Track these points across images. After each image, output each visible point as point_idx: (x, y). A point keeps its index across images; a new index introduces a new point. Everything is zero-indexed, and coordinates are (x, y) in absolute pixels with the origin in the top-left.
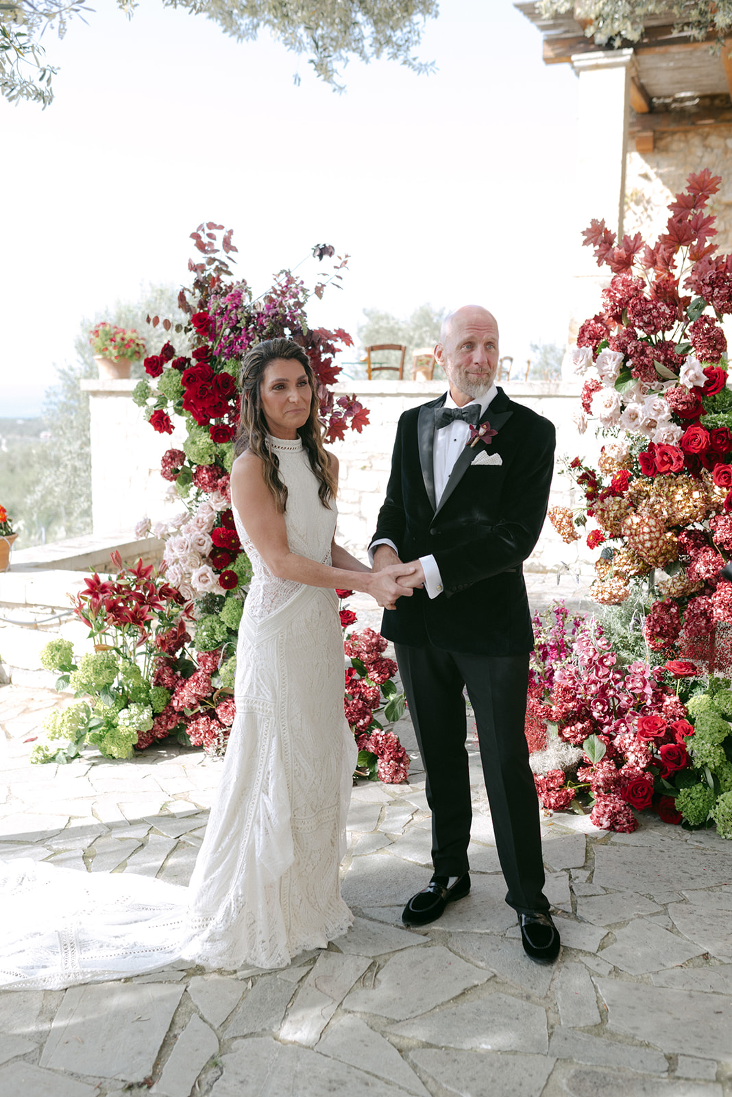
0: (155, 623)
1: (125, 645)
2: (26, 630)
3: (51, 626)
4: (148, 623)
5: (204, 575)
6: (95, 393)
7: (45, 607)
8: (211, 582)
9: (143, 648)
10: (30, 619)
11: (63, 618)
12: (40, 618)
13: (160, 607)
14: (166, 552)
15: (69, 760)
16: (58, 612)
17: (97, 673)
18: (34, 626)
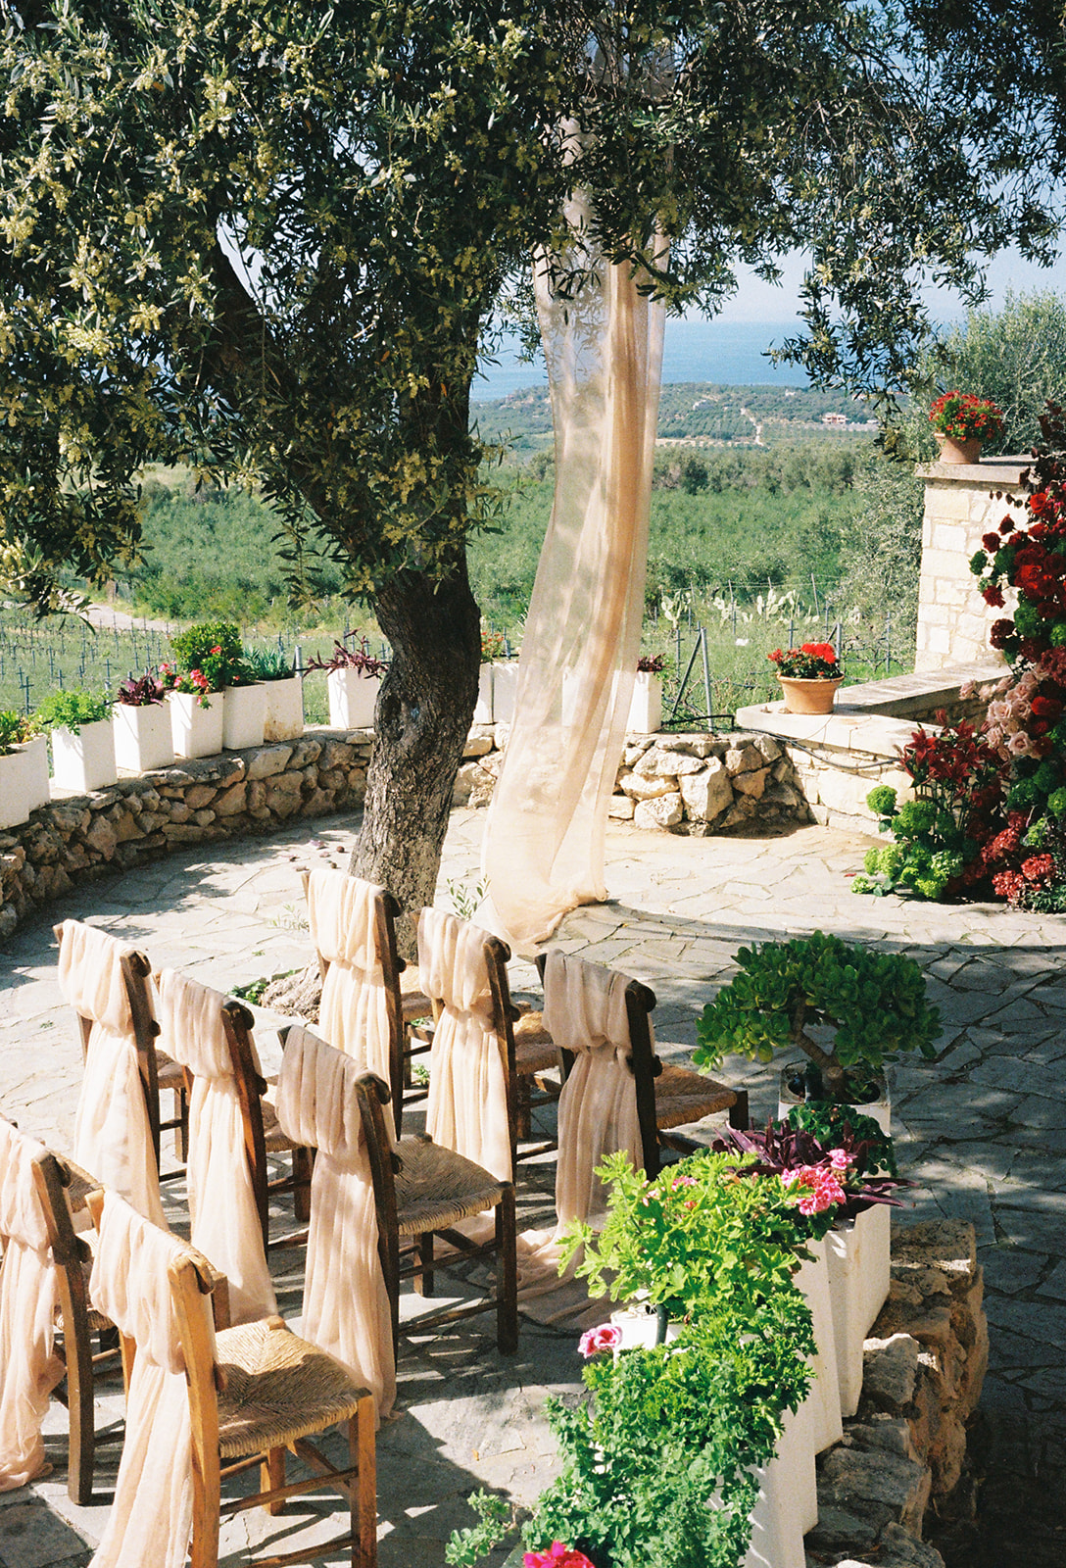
0: (972, 781)
1: (943, 797)
2: (846, 776)
3: (873, 773)
4: (966, 780)
5: (1020, 740)
6: (932, 482)
7: (868, 753)
8: (1026, 747)
9: (959, 802)
10: (852, 763)
11: (885, 766)
12: (862, 764)
13: (978, 765)
14: (989, 714)
15: (885, 893)
16: (880, 760)
17: (916, 819)
18: (855, 771)
